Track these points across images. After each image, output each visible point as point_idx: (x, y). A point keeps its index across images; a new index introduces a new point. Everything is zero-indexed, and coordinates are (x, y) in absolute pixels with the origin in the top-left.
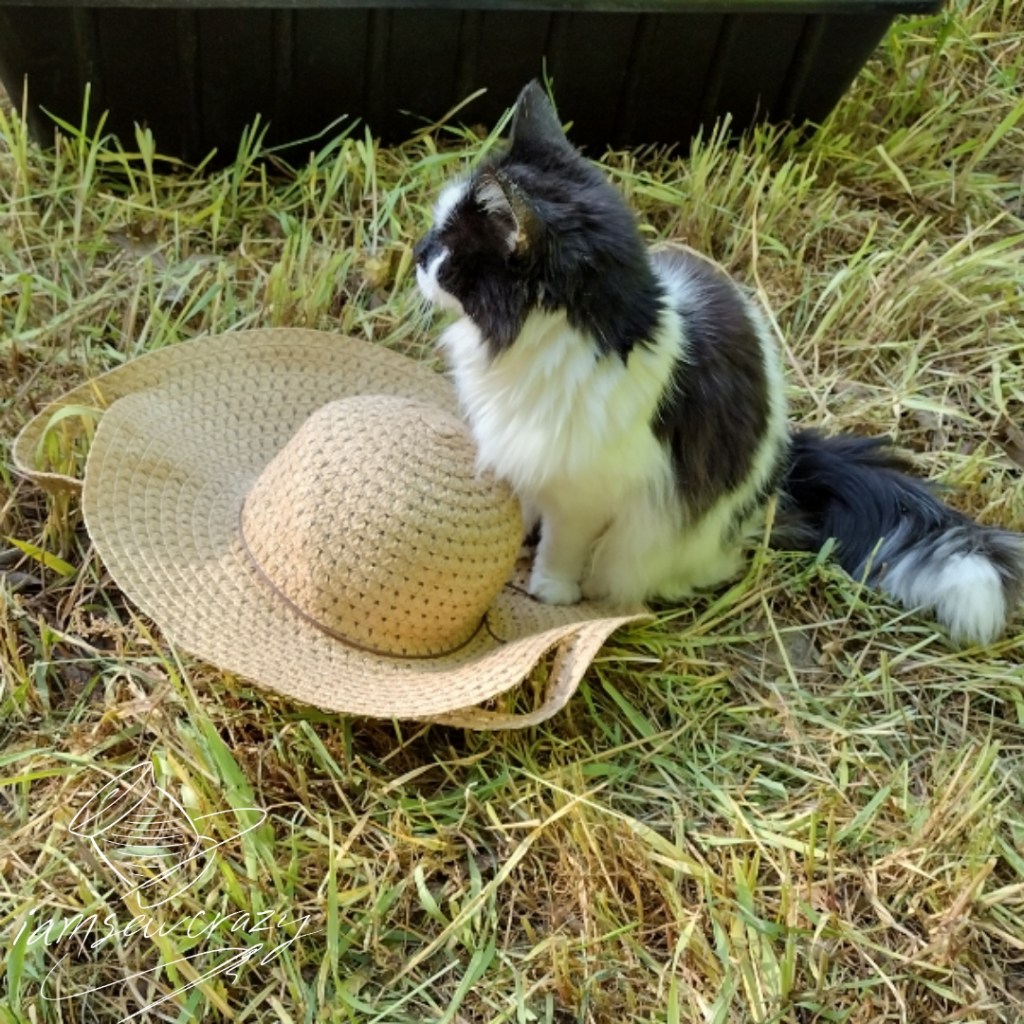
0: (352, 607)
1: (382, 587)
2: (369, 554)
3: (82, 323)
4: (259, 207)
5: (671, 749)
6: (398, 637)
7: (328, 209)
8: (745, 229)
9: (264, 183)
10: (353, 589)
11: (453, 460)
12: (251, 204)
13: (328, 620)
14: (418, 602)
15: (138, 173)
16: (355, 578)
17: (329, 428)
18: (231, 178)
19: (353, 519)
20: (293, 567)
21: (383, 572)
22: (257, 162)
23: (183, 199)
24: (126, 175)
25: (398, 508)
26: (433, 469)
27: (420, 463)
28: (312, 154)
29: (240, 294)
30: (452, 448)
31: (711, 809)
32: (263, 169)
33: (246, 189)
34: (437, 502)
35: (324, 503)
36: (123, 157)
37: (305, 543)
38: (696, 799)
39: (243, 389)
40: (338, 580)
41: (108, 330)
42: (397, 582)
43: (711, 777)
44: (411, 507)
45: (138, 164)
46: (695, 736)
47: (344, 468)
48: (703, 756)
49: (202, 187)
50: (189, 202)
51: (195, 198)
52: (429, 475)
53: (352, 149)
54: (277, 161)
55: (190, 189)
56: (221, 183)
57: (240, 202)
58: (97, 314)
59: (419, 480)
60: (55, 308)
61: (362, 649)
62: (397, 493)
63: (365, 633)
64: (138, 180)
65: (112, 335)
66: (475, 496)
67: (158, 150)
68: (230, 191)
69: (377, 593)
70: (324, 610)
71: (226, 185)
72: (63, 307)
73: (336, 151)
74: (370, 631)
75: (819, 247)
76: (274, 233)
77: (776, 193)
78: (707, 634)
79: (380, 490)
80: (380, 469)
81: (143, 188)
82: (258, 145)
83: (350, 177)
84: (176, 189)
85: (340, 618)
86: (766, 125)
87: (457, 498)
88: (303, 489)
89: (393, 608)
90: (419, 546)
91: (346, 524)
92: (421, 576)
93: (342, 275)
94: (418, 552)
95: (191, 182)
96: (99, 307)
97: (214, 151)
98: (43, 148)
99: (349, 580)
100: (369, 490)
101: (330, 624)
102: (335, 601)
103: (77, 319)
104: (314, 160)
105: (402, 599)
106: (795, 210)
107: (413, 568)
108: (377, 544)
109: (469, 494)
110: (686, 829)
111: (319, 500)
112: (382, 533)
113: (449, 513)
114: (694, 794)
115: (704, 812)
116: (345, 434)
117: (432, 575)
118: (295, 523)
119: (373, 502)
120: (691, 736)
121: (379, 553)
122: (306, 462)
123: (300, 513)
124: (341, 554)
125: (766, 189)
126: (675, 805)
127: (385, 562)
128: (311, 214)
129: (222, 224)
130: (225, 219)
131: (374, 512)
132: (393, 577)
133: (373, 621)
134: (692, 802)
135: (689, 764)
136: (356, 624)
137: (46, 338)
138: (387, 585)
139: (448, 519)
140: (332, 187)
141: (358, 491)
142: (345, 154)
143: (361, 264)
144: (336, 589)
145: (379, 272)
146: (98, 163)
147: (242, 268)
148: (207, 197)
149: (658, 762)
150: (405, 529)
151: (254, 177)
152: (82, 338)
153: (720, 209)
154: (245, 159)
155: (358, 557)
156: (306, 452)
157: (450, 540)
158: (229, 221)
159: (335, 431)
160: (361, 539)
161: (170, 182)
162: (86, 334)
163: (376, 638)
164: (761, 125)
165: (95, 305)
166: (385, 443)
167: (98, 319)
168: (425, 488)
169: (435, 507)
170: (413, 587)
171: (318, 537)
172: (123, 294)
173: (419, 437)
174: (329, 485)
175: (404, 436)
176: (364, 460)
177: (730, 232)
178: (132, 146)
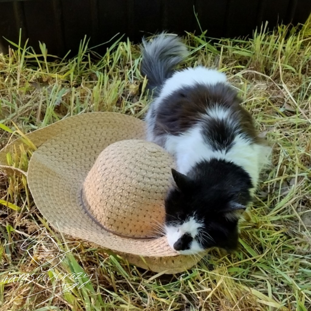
0: (122, 223)
1: (132, 214)
2: (125, 201)
3: (21, 116)
4: (88, 70)
5: (264, 261)
6: (142, 231)
7: (114, 68)
8: (277, 63)
9: (90, 62)
10: (121, 216)
11: (156, 161)
12: (85, 69)
13: (114, 229)
14: (147, 218)
15: (41, 62)
16: (121, 212)
17: (108, 154)
18: (77, 61)
19: (117, 189)
20: (99, 210)
21: (131, 208)
22: (86, 54)
23: (59, 70)
24: (37, 63)
25: (134, 182)
26: (148, 166)
27: (142, 164)
28: (107, 48)
29: (82, 101)
30: (156, 157)
31: (282, 283)
32: (89, 56)
33: (83, 64)
34: (149, 178)
35: (106, 184)
36: (35, 56)
37: (101, 200)
38: (276, 279)
39: (90, 136)
40: (115, 213)
41: (31, 118)
42: (137, 211)
43: (281, 270)
44: (139, 182)
45: (41, 58)
46: (273, 255)
47: (113, 170)
48: (277, 262)
49: (66, 65)
50: (61, 71)
51: (63, 69)
52: (146, 168)
53: (123, 45)
54: (94, 53)
55: (61, 67)
56: (73, 63)
57: (80, 69)
58: (27, 112)
59: (142, 170)
60: (10, 112)
61: (128, 238)
62: (133, 177)
63: (129, 232)
64: (41, 64)
65: (33, 120)
66: (166, 174)
67: (48, 53)
68: (77, 66)
69: (130, 216)
70: (112, 225)
71: (75, 63)
72: (13, 111)
73: (117, 47)
74: (131, 231)
75: (307, 68)
76: (94, 79)
77: (288, 49)
78: (276, 215)
79: (127, 176)
80: (126, 168)
81: (44, 67)
82: (86, 47)
83: (122, 56)
84: (56, 67)
85: (118, 227)
86: (282, 25)
87: (158, 176)
88: (98, 180)
89: (138, 221)
90: (144, 196)
91: (115, 191)
92: (146, 208)
93: (121, 91)
94: (144, 199)
95: (61, 64)
96: (27, 110)
97: (70, 51)
98: (4, 55)
99: (119, 213)
100: (122, 177)
101: (114, 230)
102: (115, 221)
103: (19, 115)
104: (108, 50)
105: (140, 217)
106: (296, 55)
107: (143, 205)
108: (127, 197)
109: (163, 174)
110: (272, 291)
111: (105, 183)
112: (129, 193)
113: (155, 182)
114: (274, 277)
115: (279, 284)
116: (113, 156)
117: (150, 207)
118: (97, 193)
119: (124, 181)
120: (272, 255)
121: (129, 200)
122: (99, 169)
123: (98, 189)
124: (114, 203)
125: (284, 48)
126: (268, 282)
127: (131, 204)
128: (108, 71)
129: (74, 78)
130: (75, 76)
131: (125, 185)
132: (135, 209)
133: (131, 227)
134: (274, 280)
135: (272, 265)
136: (125, 229)
137: (7, 122)
138: (134, 213)
139: (154, 185)
140: (116, 60)
141: (118, 178)
142: (120, 47)
143: (128, 87)
144: (114, 216)
145: (135, 89)
146: (25, 59)
147: (82, 92)
148: (68, 68)
149: (259, 266)
150: (137, 190)
151: (85, 59)
152: (21, 121)
153: (267, 56)
154: (82, 53)
155: (121, 203)
156: (99, 165)
157: (156, 193)
158: (76, 76)
159: (110, 155)
160: (121, 196)
161: (54, 64)
162: (23, 120)
163: (133, 233)
164: (280, 25)
165: (26, 109)
166: (129, 157)
167: (27, 114)
168: (144, 173)
169: (149, 180)
170: (144, 213)
171: (105, 197)
172: (36, 105)
173: (142, 153)
174: (107, 177)
175: (136, 154)
176: (120, 165)
177: (271, 65)
178: (39, 52)
